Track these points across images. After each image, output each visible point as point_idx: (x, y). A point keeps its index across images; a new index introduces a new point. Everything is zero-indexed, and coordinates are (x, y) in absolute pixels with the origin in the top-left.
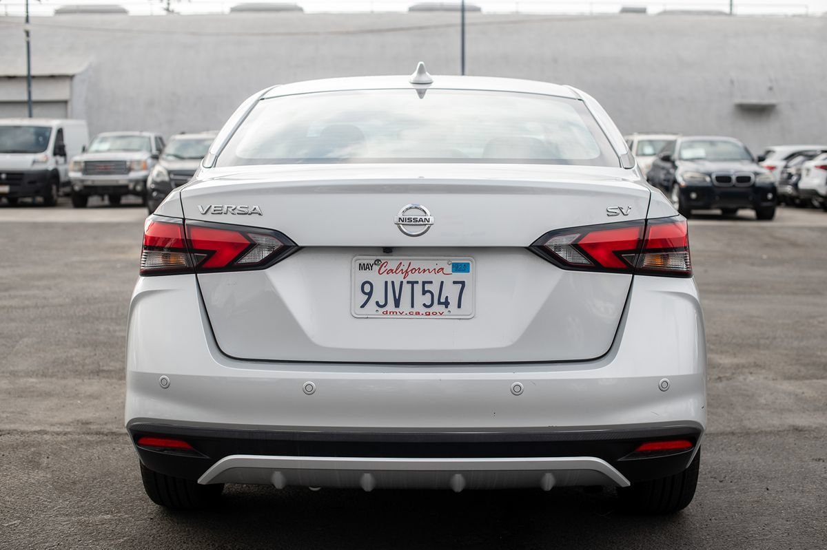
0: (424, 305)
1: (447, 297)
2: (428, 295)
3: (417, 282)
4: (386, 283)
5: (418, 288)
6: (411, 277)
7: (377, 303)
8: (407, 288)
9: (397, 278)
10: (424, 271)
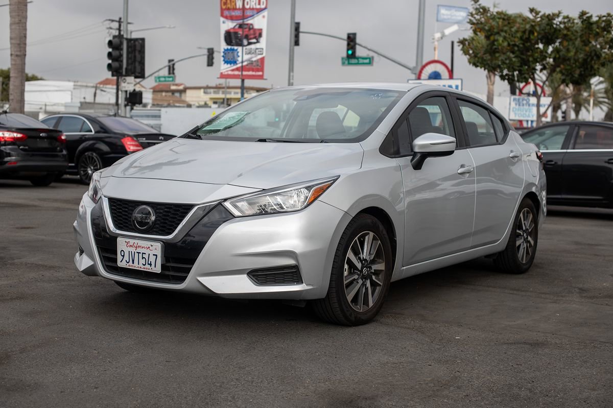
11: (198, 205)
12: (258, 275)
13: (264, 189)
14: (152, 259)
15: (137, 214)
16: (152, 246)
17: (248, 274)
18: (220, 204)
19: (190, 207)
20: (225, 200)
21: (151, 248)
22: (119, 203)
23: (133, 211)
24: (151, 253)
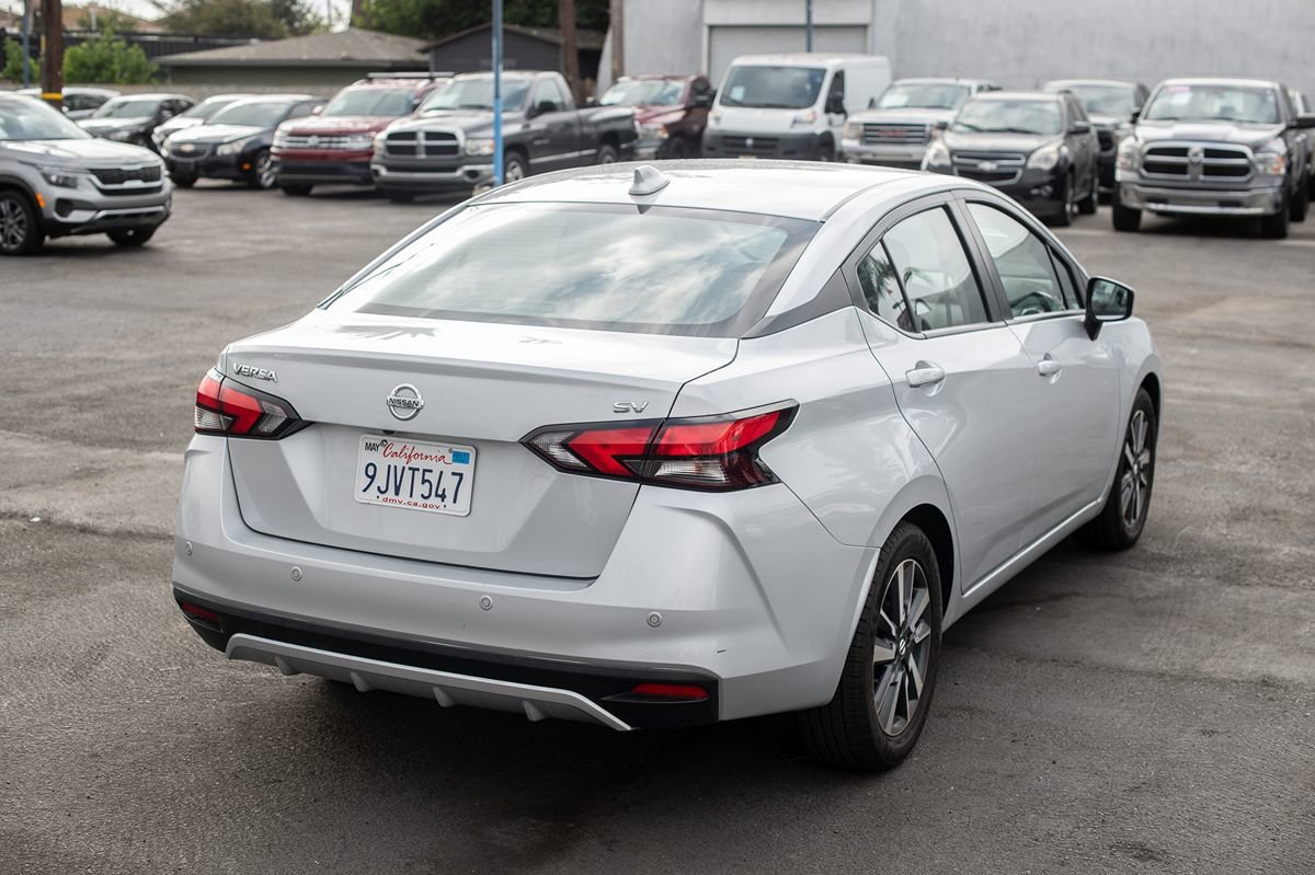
0: (422, 495)
1: (444, 490)
2: (427, 484)
3: (418, 469)
4: (389, 466)
5: (418, 475)
6: (414, 463)
7: (379, 488)
8: (408, 474)
9: (400, 462)
10: (427, 457)
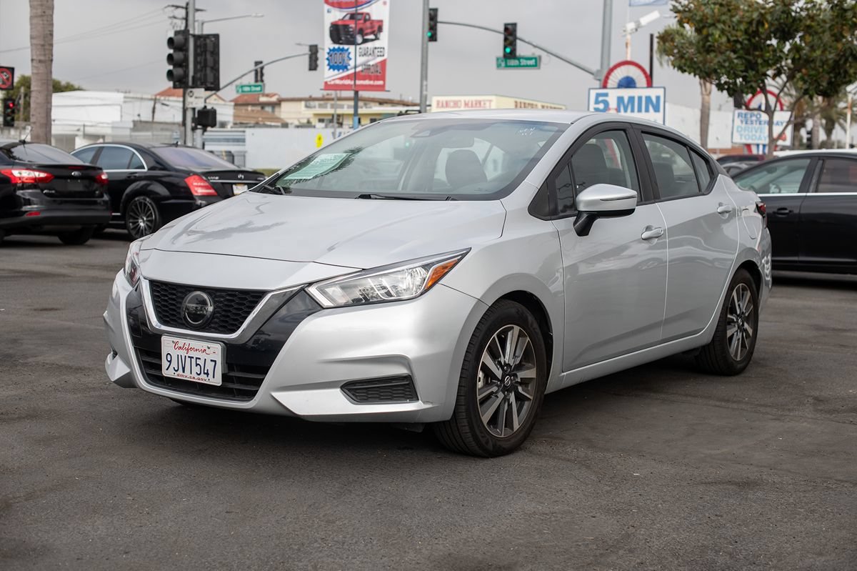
11: (272, 291)
12: (356, 390)
13: (363, 269)
14: (210, 366)
15: (189, 303)
16: (209, 348)
17: (342, 388)
18: (303, 289)
19: (261, 295)
20: (310, 284)
21: (208, 351)
22: (164, 287)
23: (183, 298)
24: (208, 358)
